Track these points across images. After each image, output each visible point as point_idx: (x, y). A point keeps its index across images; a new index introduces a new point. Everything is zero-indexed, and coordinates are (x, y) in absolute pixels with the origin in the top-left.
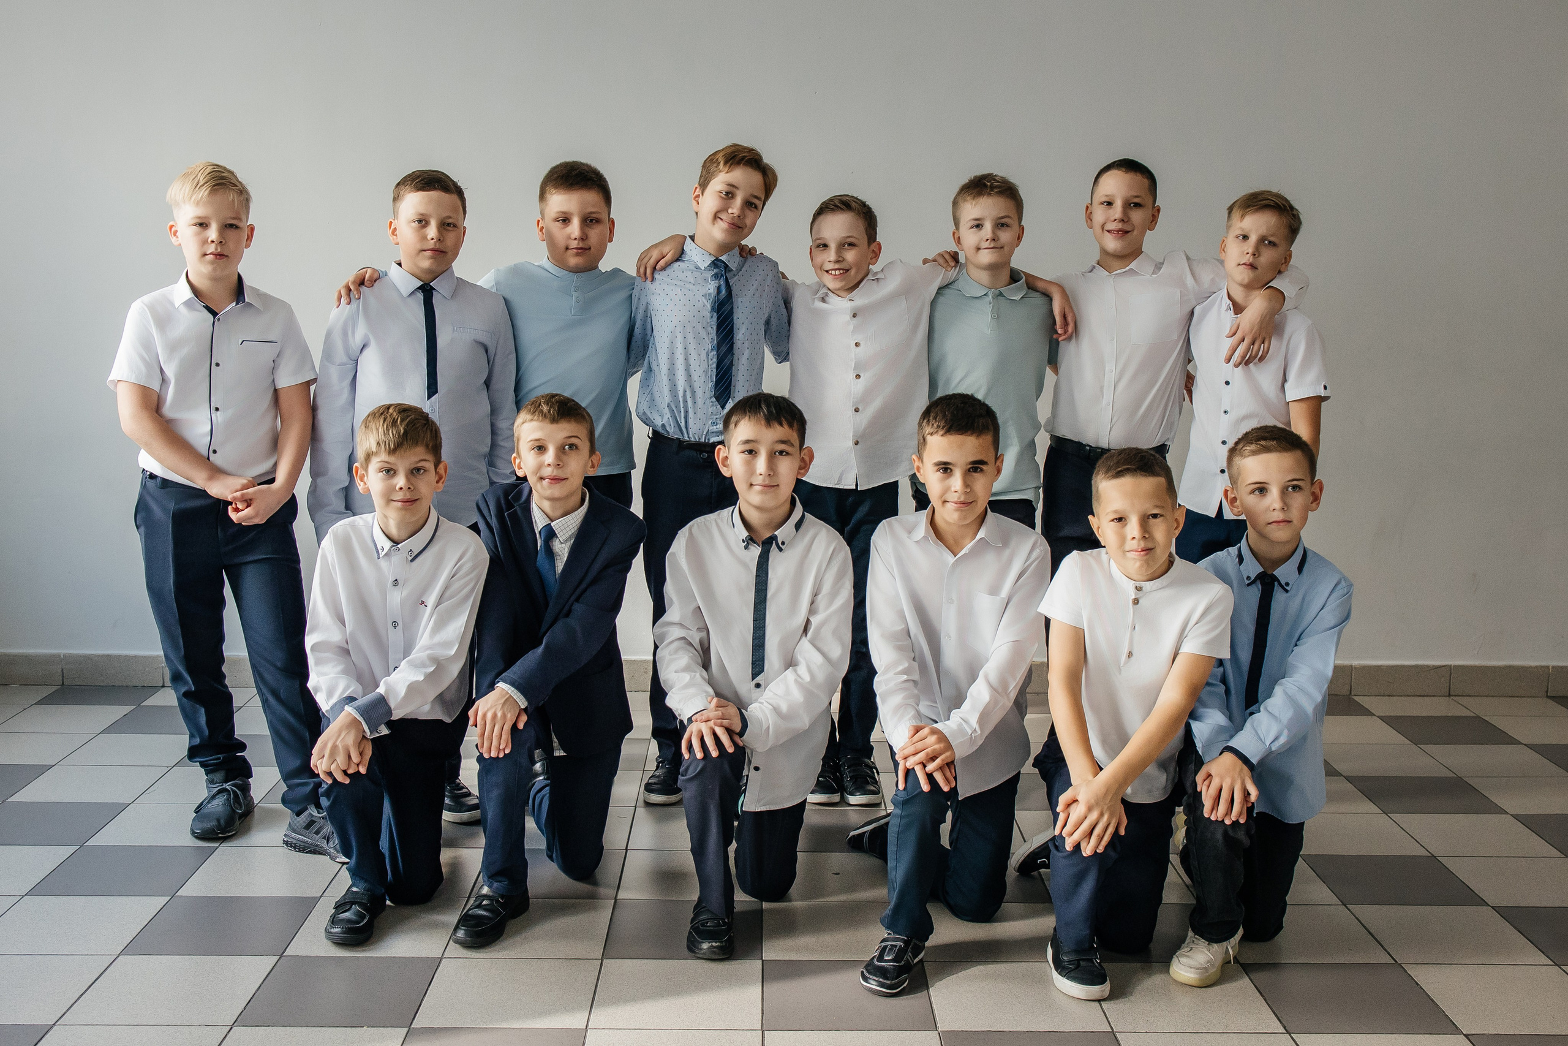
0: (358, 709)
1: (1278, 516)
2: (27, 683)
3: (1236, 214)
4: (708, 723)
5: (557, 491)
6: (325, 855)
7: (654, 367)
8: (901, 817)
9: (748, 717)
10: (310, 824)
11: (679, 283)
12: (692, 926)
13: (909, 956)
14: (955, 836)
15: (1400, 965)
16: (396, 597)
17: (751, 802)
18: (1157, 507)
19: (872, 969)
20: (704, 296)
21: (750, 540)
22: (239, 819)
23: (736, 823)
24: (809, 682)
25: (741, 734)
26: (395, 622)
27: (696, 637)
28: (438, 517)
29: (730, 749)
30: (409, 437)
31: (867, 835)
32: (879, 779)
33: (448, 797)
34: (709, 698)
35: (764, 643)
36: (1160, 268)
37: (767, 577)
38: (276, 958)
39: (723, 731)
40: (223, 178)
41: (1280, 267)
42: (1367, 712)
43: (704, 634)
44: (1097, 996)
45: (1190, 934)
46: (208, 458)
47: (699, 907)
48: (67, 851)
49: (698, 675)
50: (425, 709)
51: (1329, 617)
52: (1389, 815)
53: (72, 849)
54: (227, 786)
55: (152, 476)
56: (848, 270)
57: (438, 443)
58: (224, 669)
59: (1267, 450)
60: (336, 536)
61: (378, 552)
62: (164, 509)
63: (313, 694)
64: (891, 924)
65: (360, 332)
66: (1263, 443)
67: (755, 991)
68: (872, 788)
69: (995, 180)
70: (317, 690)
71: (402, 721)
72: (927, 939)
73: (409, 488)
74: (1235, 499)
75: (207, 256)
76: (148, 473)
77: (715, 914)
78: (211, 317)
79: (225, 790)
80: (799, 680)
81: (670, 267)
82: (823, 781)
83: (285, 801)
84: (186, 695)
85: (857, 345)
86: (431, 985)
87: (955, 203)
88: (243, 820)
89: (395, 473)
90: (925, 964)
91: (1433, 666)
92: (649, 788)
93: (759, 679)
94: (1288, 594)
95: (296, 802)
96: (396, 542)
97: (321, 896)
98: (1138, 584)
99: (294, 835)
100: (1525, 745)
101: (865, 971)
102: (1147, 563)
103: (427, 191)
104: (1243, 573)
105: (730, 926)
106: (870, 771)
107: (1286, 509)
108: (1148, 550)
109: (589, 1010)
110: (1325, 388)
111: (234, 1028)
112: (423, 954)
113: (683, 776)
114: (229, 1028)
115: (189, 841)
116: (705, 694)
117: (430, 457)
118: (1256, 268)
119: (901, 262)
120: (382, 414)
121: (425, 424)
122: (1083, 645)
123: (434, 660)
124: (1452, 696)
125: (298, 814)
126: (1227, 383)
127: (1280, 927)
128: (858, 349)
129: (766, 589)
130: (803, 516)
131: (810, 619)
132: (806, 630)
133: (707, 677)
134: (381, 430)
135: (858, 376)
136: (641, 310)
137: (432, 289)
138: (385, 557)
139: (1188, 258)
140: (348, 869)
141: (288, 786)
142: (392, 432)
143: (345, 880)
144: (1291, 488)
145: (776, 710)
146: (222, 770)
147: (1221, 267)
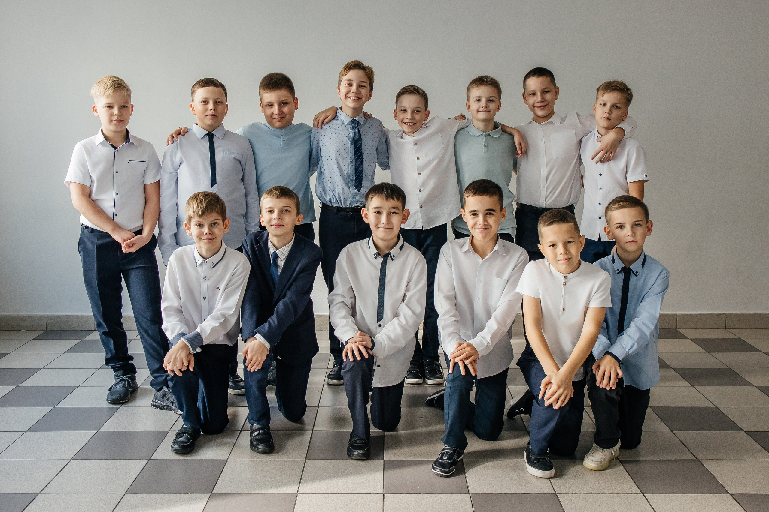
0: (187, 339)
1: (630, 239)
2: (30, 329)
3: (600, 93)
4: (356, 344)
5: (279, 231)
6: (171, 410)
7: (323, 171)
8: (451, 388)
9: (375, 341)
10: (164, 396)
11: (334, 130)
12: (349, 443)
13: (456, 457)
14: (477, 398)
15: (699, 460)
16: (205, 285)
17: (376, 383)
18: (571, 237)
19: (437, 464)
20: (347, 137)
21: (378, 254)
22: (130, 394)
23: (370, 393)
24: (405, 324)
25: (372, 349)
26: (205, 297)
27: (349, 302)
28: (226, 247)
29: (367, 356)
30: (208, 208)
31: (436, 399)
32: (443, 372)
33: (231, 382)
34: (356, 332)
35: (383, 305)
36: (564, 121)
37: (386, 273)
38: (147, 461)
39: (363, 347)
40: (119, 84)
41: (623, 117)
42: (685, 337)
43: (353, 300)
44: (548, 476)
45: (594, 445)
46: (113, 219)
47: (353, 434)
48: (47, 410)
49: (350, 320)
50: (220, 339)
51: (657, 288)
52: (694, 387)
53: (50, 409)
54: (124, 378)
55: (87, 227)
56: (415, 123)
57: (224, 210)
58: (122, 320)
59: (623, 207)
60: (176, 256)
61: (196, 263)
62: (93, 243)
63: (164, 332)
64: (447, 441)
65: (178, 156)
66: (621, 203)
67: (380, 474)
68: (439, 376)
69: (488, 78)
70: (166, 330)
71: (208, 345)
72: (464, 449)
73: (210, 234)
74: (609, 232)
75: (113, 122)
76: (84, 226)
77: (360, 437)
78: (114, 149)
79: (123, 380)
80: (400, 323)
81: (330, 122)
82: (414, 372)
83: (152, 384)
84: (104, 333)
85: (418, 159)
86: (222, 473)
87: (468, 89)
88: (132, 394)
89: (203, 226)
90: (464, 461)
91: (718, 314)
92: (330, 377)
93: (381, 322)
94: (638, 277)
95: (157, 385)
96: (205, 259)
97: (169, 431)
98: (565, 275)
99: (157, 401)
100: (763, 352)
101: (434, 465)
102: (569, 265)
103: (206, 87)
104: (615, 267)
105: (368, 443)
106: (438, 367)
107: (634, 235)
108: (568, 259)
109: (299, 484)
110: (646, 176)
111: (126, 494)
112: (218, 458)
113: (343, 370)
114: (124, 494)
115: (106, 404)
116: (354, 330)
117: (220, 218)
118: (611, 120)
119: (438, 117)
120: (195, 198)
121: (217, 202)
122: (540, 306)
123: (224, 316)
124: (727, 328)
125: (159, 391)
126: (601, 175)
127: (639, 442)
128: (418, 160)
129: (385, 278)
130: (403, 244)
131: (406, 294)
132: (403, 299)
133: (354, 321)
134: (195, 206)
135: (420, 174)
136: (315, 143)
137: (213, 135)
138: (200, 266)
139: (578, 115)
140: (182, 417)
141: (153, 377)
142: (200, 206)
143: (181, 422)
144: (635, 225)
145: (389, 337)
146: (122, 370)
147: (594, 119)
